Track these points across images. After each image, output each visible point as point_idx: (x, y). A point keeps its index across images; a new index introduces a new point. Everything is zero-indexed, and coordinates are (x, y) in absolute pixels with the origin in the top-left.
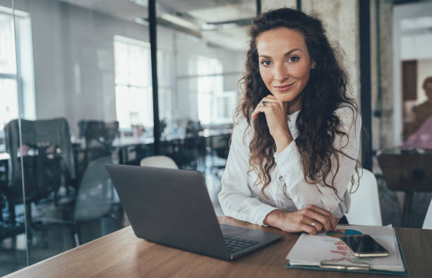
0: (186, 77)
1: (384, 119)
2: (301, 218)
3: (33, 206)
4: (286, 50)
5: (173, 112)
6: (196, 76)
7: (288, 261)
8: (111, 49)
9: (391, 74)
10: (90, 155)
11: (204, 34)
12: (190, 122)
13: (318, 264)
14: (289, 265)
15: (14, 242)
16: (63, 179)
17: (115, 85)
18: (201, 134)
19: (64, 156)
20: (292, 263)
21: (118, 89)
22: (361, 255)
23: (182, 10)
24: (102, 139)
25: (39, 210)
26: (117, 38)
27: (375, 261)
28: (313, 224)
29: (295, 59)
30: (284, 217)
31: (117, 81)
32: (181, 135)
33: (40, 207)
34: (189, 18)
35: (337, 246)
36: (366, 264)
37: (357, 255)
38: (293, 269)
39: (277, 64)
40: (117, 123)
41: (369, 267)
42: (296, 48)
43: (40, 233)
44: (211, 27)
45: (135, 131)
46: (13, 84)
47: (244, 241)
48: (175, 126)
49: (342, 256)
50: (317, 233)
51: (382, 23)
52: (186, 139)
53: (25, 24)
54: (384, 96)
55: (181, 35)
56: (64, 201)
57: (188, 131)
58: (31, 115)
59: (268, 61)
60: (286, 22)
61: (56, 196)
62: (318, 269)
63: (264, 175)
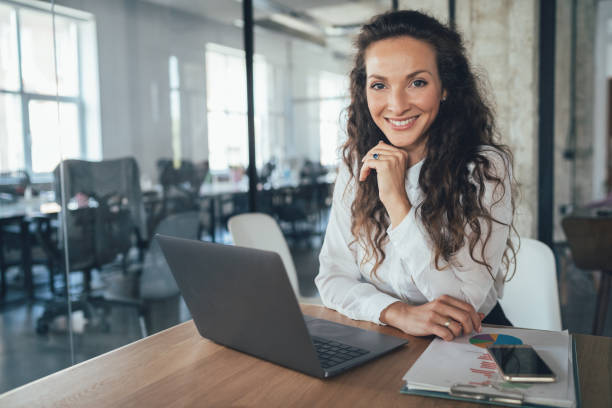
0: (303, 100)
1: (579, 162)
2: (431, 315)
3: (95, 274)
4: (409, 71)
5: (285, 149)
6: (318, 99)
7: (405, 383)
8: (202, 62)
9: (592, 99)
10: (170, 206)
11: (330, 41)
12: (308, 163)
13: (447, 389)
14: (406, 389)
15: (68, 321)
16: (133, 239)
17: (206, 111)
18: (321, 179)
19: (133, 209)
20: (410, 387)
21: (211, 117)
22: (515, 379)
23: (298, 9)
24: (187, 186)
25: (103, 279)
26: (211, 47)
27: (534, 389)
28: (447, 324)
29: (421, 83)
30: (407, 313)
31: (210, 105)
32: (294, 181)
33: (105, 275)
34: (309, 19)
35: (481, 361)
36: (520, 393)
37: (508, 378)
38: (411, 395)
39: (394, 88)
40: (206, 164)
41: (522, 400)
42: (423, 68)
43: (100, 311)
44: (339, 31)
45: (232, 175)
46: (71, 109)
47: (348, 349)
48: (287, 168)
49: (486, 379)
50: (455, 337)
51: (581, 25)
52: (301, 187)
53: (89, 29)
54: (580, 130)
55: (297, 43)
56: (134, 267)
57: (303, 175)
58: (95, 154)
59: (381, 84)
60: (411, 29)
61: (124, 260)
62: (447, 397)
63: (375, 250)
